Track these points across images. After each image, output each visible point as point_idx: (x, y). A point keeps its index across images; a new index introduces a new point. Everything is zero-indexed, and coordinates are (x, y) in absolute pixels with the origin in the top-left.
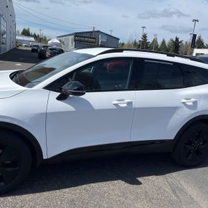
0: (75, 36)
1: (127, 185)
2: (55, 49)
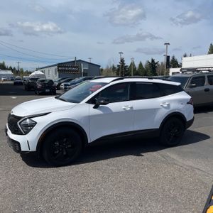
0: (58, 67)
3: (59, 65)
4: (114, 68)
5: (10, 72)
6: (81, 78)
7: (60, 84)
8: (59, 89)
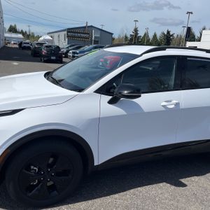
0: (68, 32)
1: (173, 187)
2: (50, 46)
3: (69, 30)
4: (126, 37)
5: (20, 36)
6: (91, 46)
7: (68, 52)
8: (66, 56)
